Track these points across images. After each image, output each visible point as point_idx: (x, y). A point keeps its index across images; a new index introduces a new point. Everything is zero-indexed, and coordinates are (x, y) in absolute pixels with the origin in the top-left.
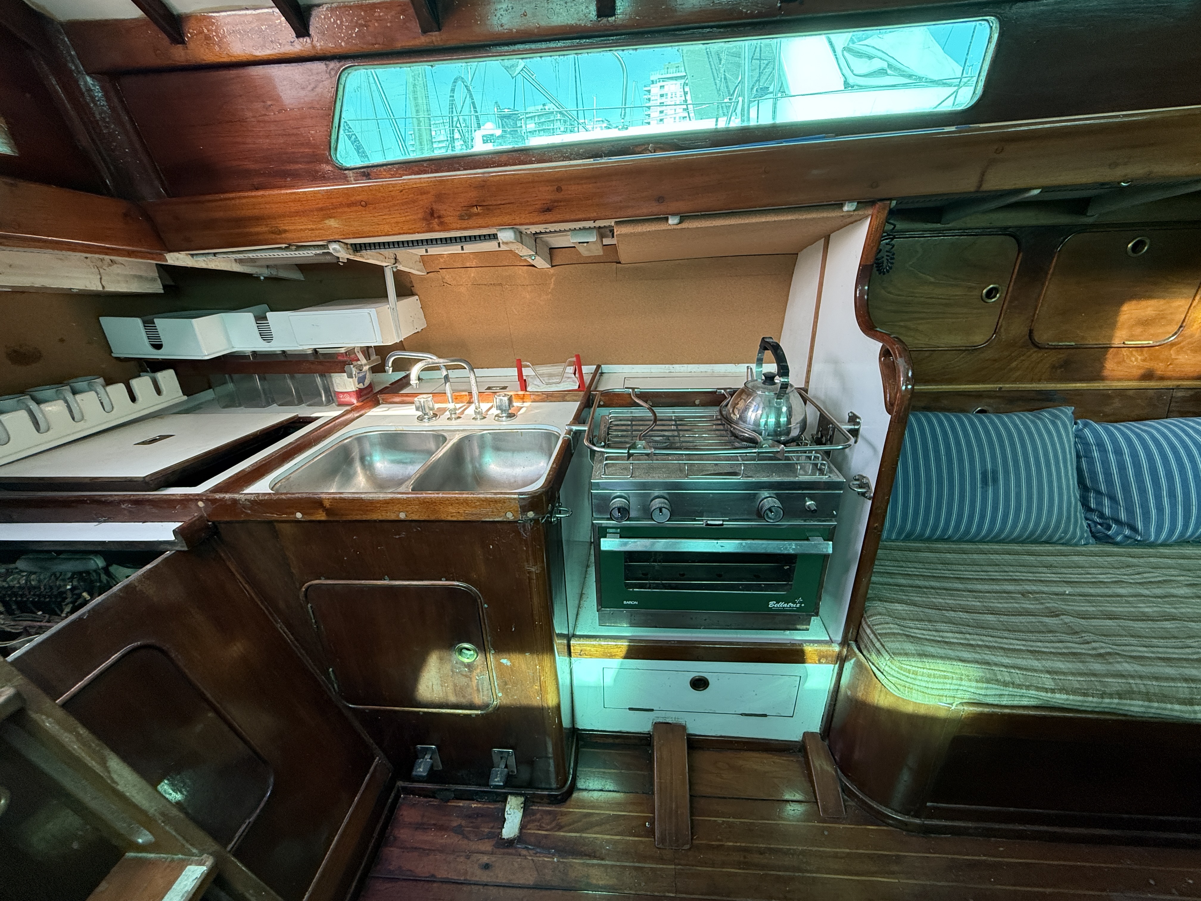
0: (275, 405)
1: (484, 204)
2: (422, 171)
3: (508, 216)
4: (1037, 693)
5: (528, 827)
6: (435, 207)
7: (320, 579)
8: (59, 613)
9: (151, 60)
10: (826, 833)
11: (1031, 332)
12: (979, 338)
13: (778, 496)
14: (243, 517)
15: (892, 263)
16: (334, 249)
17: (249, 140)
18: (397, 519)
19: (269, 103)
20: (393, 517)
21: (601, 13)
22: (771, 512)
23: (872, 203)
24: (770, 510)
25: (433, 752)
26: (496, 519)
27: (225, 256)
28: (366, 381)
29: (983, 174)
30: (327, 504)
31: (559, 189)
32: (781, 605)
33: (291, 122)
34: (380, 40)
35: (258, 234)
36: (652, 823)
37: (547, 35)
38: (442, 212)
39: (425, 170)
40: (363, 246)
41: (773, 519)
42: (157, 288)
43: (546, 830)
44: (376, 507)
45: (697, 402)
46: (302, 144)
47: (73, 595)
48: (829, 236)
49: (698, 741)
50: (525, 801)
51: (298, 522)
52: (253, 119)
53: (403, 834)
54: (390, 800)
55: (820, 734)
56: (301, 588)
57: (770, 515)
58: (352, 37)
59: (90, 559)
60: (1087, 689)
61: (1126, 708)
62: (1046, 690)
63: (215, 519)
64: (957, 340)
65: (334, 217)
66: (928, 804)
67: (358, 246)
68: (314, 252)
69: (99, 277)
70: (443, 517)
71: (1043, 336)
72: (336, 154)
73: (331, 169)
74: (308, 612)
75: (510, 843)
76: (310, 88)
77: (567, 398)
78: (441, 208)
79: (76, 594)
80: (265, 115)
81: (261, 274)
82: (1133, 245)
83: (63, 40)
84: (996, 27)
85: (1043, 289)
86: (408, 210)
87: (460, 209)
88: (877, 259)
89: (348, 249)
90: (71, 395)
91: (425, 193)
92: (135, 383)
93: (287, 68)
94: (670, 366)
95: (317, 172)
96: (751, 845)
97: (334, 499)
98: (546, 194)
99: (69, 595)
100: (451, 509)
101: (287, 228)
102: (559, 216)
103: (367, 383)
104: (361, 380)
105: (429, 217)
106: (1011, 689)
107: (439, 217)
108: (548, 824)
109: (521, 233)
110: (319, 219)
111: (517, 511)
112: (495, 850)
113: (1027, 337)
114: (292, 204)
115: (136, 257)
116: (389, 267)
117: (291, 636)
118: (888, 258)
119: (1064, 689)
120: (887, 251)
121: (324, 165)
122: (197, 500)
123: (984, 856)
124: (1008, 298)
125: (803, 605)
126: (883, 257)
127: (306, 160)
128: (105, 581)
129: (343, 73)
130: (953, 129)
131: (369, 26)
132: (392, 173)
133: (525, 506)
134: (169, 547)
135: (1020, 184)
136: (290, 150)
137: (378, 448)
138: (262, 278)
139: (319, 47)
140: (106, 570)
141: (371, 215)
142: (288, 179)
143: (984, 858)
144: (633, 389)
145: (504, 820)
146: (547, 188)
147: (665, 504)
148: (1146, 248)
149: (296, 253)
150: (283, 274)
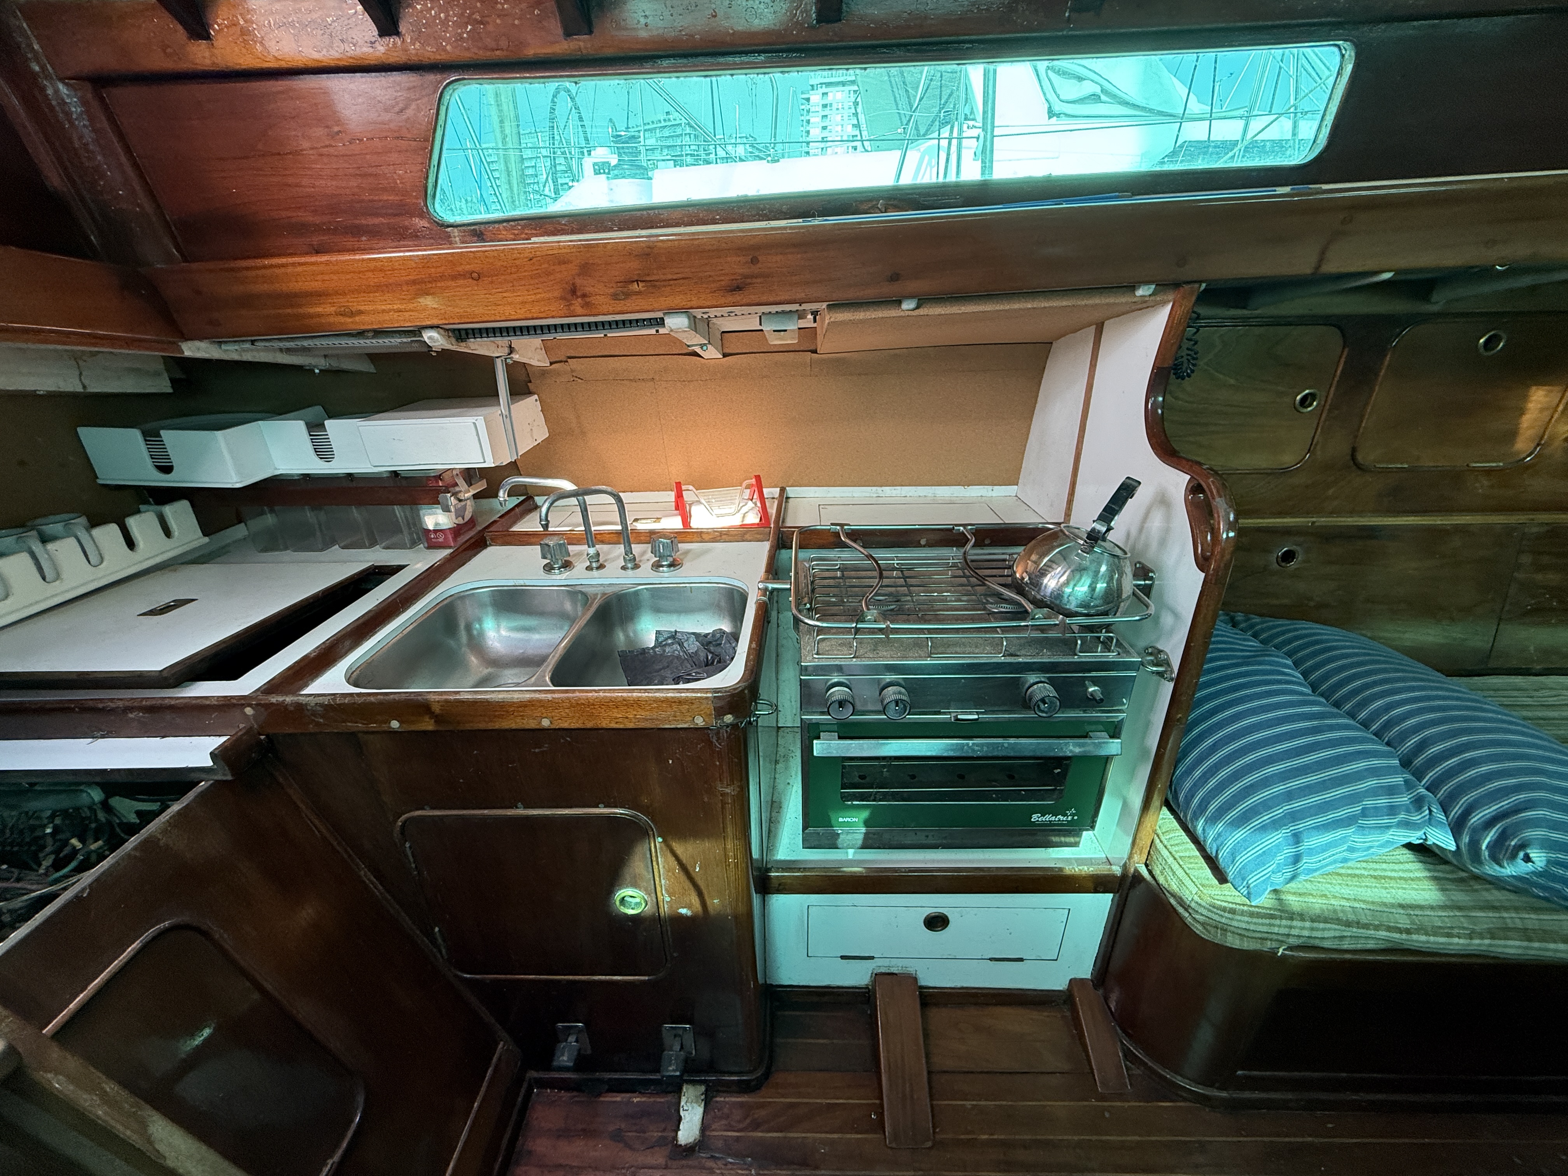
0: (337, 546)
1: (648, 279)
2: (559, 231)
3: (682, 296)
4: (1388, 934)
5: (713, 1127)
6: (579, 281)
7: (423, 809)
8: (35, 867)
9: (157, 62)
10: (1107, 1115)
11: (1354, 450)
12: (1288, 459)
13: (1052, 681)
14: (311, 728)
15: (1194, 365)
16: (430, 338)
17: (305, 181)
18: (538, 727)
19: (336, 129)
20: (532, 724)
21: (822, 17)
22: (1045, 703)
23: (1176, 285)
24: (1043, 701)
25: (580, 1030)
26: (679, 726)
27: (267, 344)
28: (467, 513)
29: (1323, 253)
30: (436, 709)
31: (754, 261)
32: (1048, 818)
33: (368, 157)
34: (504, 43)
35: (319, 315)
36: (881, 1115)
37: (743, 46)
38: (587, 289)
39: (562, 230)
40: (471, 332)
41: (1046, 713)
42: (164, 386)
43: (738, 1131)
44: (507, 712)
45: (923, 542)
46: (385, 190)
47: (55, 841)
48: (1103, 323)
49: (931, 995)
50: (706, 1090)
51: (394, 733)
52: (311, 152)
53: (540, 1145)
54: (520, 1099)
55: (1092, 980)
56: (395, 821)
57: (1042, 706)
58: (462, 38)
59: (82, 791)
60: (1452, 928)
61: (1500, 950)
62: (1400, 931)
63: (271, 731)
64: (1262, 461)
65: (431, 294)
66: (1239, 1072)
67: (463, 333)
68: (399, 340)
69: (77, 373)
70: (604, 724)
71: (1368, 455)
72: (434, 204)
73: (427, 225)
74: (406, 856)
75: (690, 1150)
76: (397, 109)
77: (747, 537)
78: (587, 285)
79: (60, 840)
80: (331, 146)
81: (315, 366)
82: (1487, 340)
83: (20, 27)
84: (1350, 56)
85: (1371, 396)
86: (539, 286)
87: (614, 286)
88: (1176, 360)
89: (449, 337)
90: (40, 544)
91: (565, 263)
92: (132, 522)
93: (364, 80)
94: (879, 489)
95: (406, 228)
96: (1012, 1137)
97: (447, 701)
98: (736, 266)
99: (50, 841)
100: (616, 714)
101: (362, 308)
102: (752, 297)
103: (468, 516)
104: (460, 513)
105: (569, 296)
106: (1355, 930)
107: (584, 296)
108: (739, 1122)
109: (695, 317)
110: (409, 297)
111: (711, 715)
112: (669, 1163)
113: (1349, 457)
114: (370, 274)
115: (139, 348)
116: (502, 358)
117: (380, 887)
118: (1189, 357)
119: (1422, 929)
120: (1188, 349)
121: (417, 220)
122: (243, 706)
123: (1310, 1136)
124: (1327, 407)
125: (1076, 818)
126: (1182, 357)
127: (390, 211)
128: (103, 820)
129: (448, 89)
130: (1287, 190)
131: (488, 23)
132: (516, 232)
133: (722, 707)
134: (203, 776)
135: (1369, 265)
136: (366, 196)
137: (490, 609)
138: (317, 371)
139: (413, 52)
140: (105, 805)
141: (485, 292)
142: (364, 238)
143: (1310, 1139)
144: (842, 525)
145: (680, 1119)
146: (738, 259)
147: (900, 693)
148: (1501, 344)
149: (374, 341)
150: (347, 365)
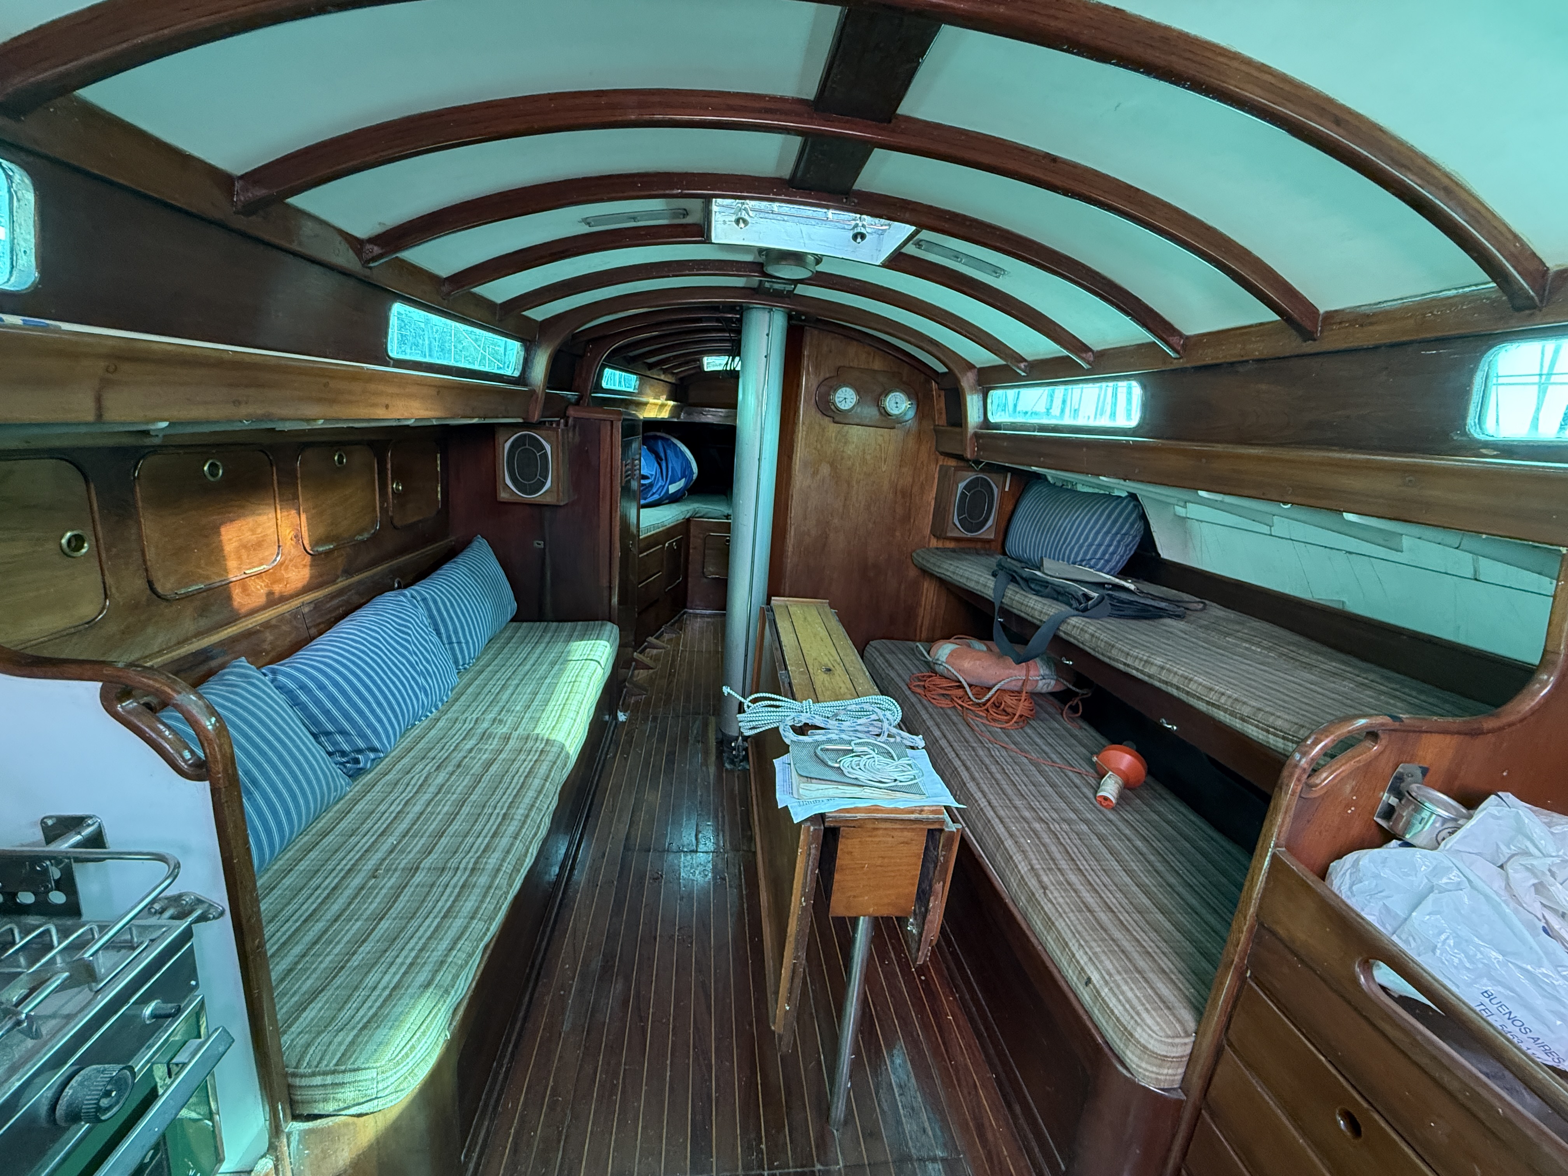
11: (150, 584)
12: (88, 609)
29: (99, 400)
64: (55, 621)
71: (166, 584)
82: (209, 468)
85: (140, 528)
113: (149, 592)
124: (101, 546)
148: (221, 470)
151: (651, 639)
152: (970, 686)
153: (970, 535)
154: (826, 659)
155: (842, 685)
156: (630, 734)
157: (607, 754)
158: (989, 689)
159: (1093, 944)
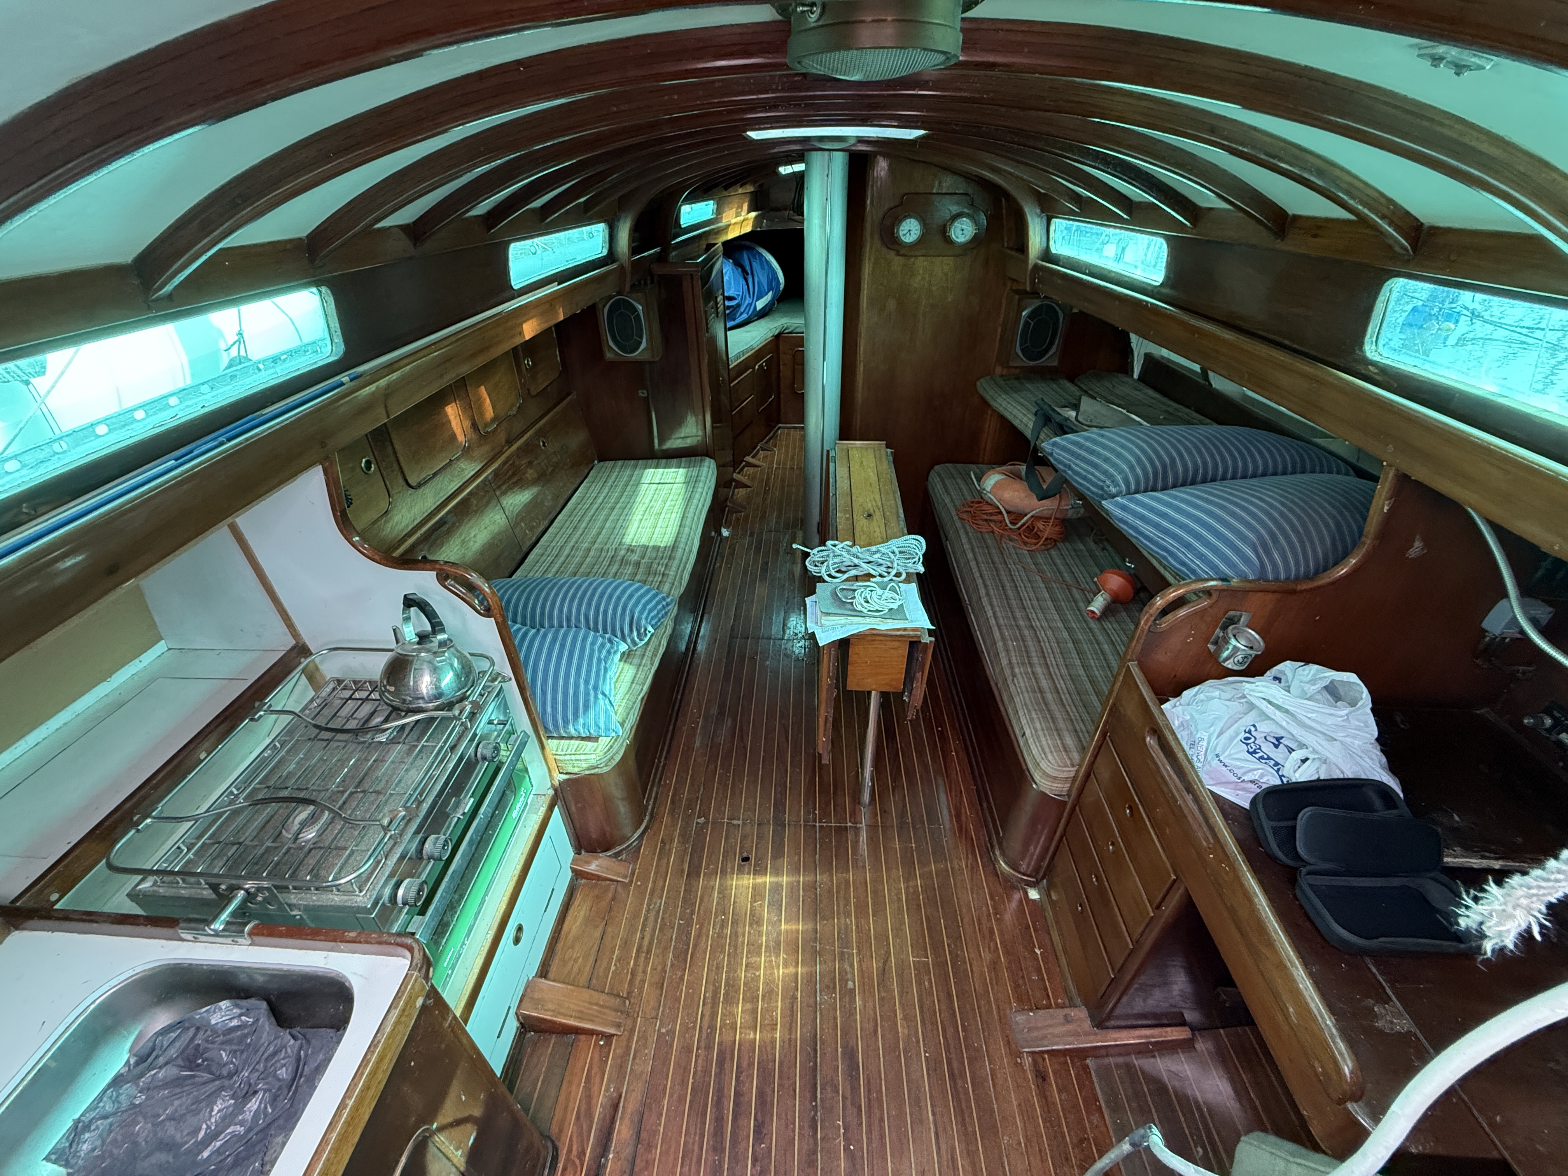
11: (406, 481)
36: (603, 1035)
55: (575, 851)
64: (372, 514)
71: (414, 480)
151: (748, 459)
152: (1008, 512)
153: (1032, 363)
154: (870, 505)
155: (877, 530)
156: (732, 547)
157: (715, 564)
158: (1026, 515)
159: (1033, 713)
